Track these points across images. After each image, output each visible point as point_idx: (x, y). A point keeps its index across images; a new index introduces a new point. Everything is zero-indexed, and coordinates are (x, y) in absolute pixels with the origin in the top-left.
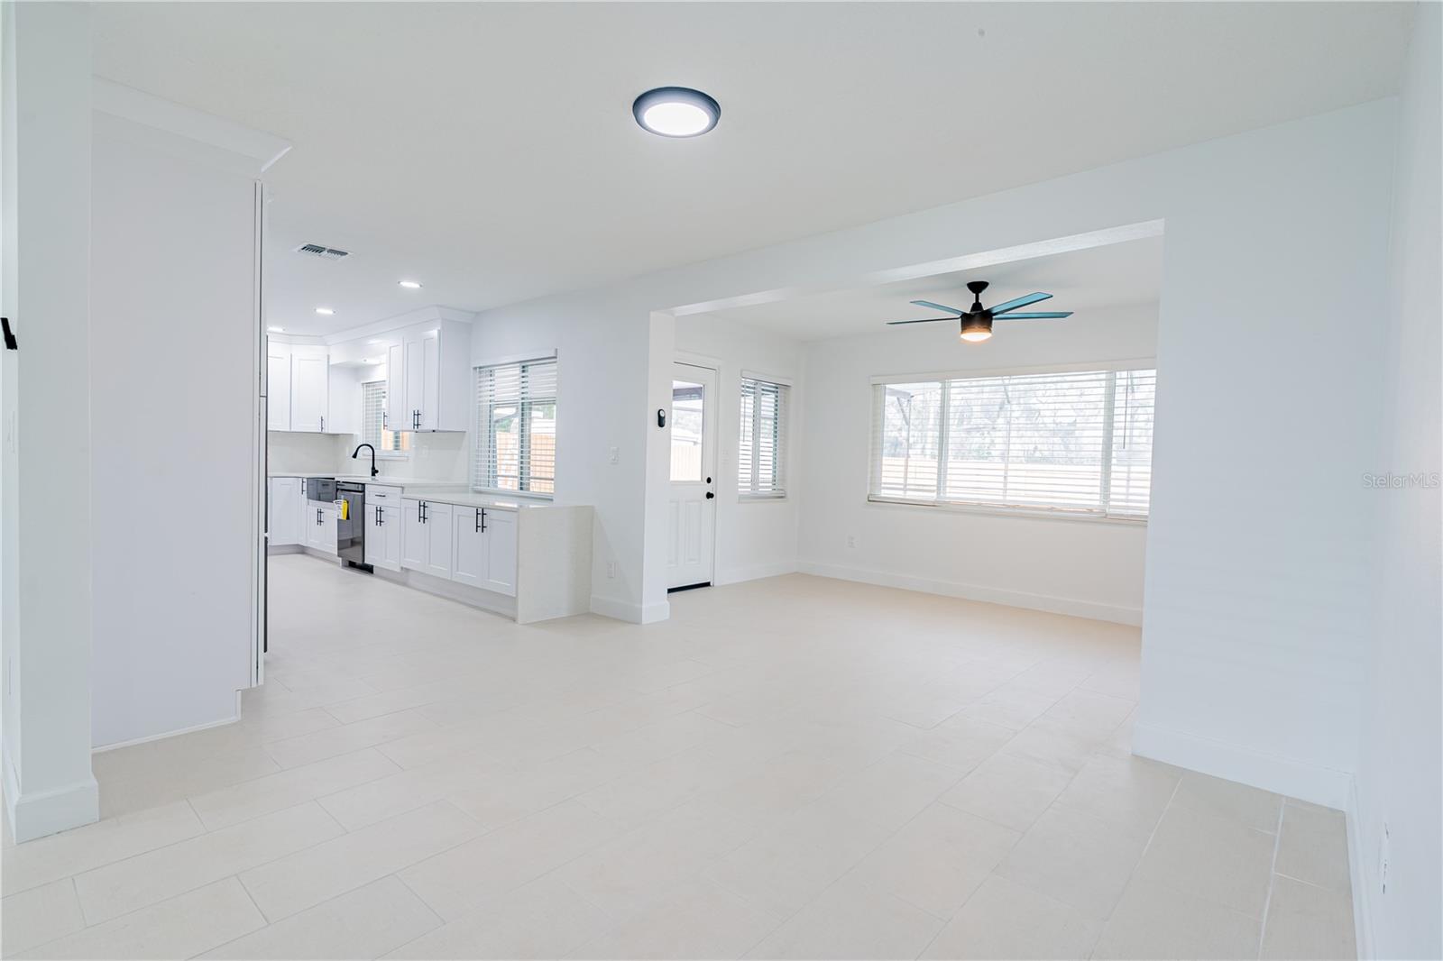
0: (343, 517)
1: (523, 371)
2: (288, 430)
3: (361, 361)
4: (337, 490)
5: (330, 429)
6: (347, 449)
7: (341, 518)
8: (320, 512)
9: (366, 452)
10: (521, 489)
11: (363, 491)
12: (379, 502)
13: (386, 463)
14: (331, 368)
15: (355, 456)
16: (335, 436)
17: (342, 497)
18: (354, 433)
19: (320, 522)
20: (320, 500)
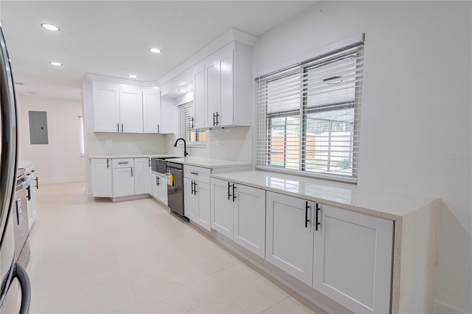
0: (171, 184)
1: (305, 72)
2: (142, 133)
3: (177, 92)
4: (167, 166)
5: (162, 132)
6: (171, 141)
7: (169, 184)
8: (158, 178)
9: (181, 143)
10: (303, 170)
11: (182, 169)
12: (194, 178)
13: (192, 148)
14: (162, 98)
15: (175, 146)
16: (165, 135)
17: (170, 171)
18: (175, 133)
19: (158, 184)
20: (158, 172)
